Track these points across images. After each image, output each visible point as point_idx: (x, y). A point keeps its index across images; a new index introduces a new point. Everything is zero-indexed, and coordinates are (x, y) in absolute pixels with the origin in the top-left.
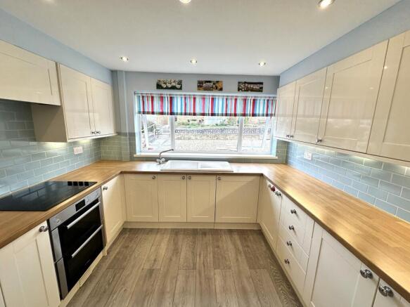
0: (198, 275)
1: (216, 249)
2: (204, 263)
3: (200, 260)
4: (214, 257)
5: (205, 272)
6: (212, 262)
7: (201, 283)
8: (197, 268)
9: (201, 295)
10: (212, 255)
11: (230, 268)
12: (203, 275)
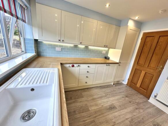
0: (97, 118)
1: (77, 112)
2: (88, 117)
3: (88, 120)
4: (83, 112)
5: (93, 115)
6: (86, 113)
7: (100, 115)
8: (93, 119)
9: (103, 113)
10: (82, 114)
11: (86, 104)
12: (95, 116)
